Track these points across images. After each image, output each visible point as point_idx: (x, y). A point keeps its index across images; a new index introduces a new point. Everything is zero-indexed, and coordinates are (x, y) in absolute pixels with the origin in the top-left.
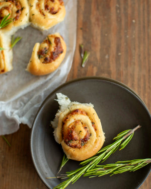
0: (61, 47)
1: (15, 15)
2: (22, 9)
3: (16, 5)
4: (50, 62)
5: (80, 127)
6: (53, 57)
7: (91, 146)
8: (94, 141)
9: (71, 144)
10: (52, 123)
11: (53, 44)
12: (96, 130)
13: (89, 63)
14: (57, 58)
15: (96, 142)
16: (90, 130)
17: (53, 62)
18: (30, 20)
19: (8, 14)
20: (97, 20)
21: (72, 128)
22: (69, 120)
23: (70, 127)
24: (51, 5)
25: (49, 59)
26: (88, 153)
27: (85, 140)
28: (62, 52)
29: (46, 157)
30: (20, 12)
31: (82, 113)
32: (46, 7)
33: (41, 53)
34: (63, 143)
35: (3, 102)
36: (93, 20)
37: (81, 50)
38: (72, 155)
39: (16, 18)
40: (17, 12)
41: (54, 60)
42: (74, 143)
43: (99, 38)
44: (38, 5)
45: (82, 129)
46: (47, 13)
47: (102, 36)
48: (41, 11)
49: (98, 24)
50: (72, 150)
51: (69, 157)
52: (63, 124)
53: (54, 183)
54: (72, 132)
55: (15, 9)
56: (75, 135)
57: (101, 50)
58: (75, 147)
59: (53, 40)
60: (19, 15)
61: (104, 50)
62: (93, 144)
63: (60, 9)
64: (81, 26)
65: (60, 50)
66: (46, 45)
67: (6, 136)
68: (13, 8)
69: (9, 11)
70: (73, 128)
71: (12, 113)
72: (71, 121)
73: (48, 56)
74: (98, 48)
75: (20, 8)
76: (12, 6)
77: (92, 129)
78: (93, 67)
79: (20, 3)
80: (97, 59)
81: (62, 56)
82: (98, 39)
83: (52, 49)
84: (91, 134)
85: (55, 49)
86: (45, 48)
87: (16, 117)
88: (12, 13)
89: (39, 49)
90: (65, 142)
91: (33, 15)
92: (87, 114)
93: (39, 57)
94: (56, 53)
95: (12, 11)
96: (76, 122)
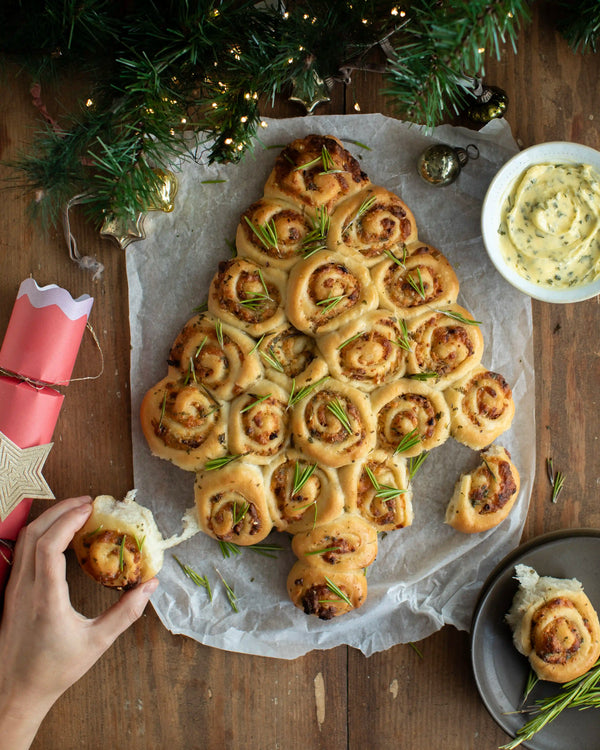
0: (512, 482)
1: (425, 428)
2: (438, 416)
3: (425, 407)
4: (494, 511)
5: (565, 630)
6: (499, 502)
7: (582, 659)
8: (588, 649)
9: (548, 657)
10: (508, 616)
11: (499, 479)
12: (590, 631)
13: (565, 494)
14: (505, 502)
15: (591, 652)
16: (580, 633)
17: (499, 511)
18: (452, 433)
19: (413, 429)
20: (578, 408)
21: (551, 632)
22: (546, 619)
23: (548, 631)
24: (491, 403)
25: (491, 506)
26: (578, 670)
27: (573, 650)
28: (514, 491)
29: (498, 678)
30: (434, 423)
31: (566, 604)
32: (482, 407)
33: (475, 497)
34: (533, 657)
35: (403, 584)
36: (570, 409)
37: (551, 471)
38: (550, 674)
39: (428, 435)
40: (430, 422)
41: (501, 508)
42: (555, 656)
43: (583, 445)
44: (466, 404)
45: (568, 633)
46: (483, 419)
47: (589, 440)
48: (472, 418)
49: (580, 418)
50: (550, 667)
51: (541, 677)
52: (534, 624)
53: (515, 721)
54: (552, 640)
55: (424, 416)
56: (557, 644)
57: (588, 468)
58: (556, 662)
59: (496, 470)
60: (432, 428)
61: (594, 468)
62: (586, 654)
63: (506, 405)
64: (546, 423)
65: (512, 487)
66: (483, 480)
67: (409, 644)
68: (418, 415)
69: (412, 421)
70: (554, 631)
71: (420, 603)
72: (548, 621)
73: (489, 502)
74: (582, 465)
75: (433, 414)
76: (417, 410)
77: (585, 630)
78: (573, 502)
79: (432, 404)
80: (579, 485)
81: (513, 497)
82: (580, 448)
83: (498, 489)
84: (582, 639)
85: (502, 488)
86: (484, 487)
87: (431, 612)
88: (419, 425)
89: (472, 488)
90: (538, 654)
91: (460, 427)
92: (574, 605)
93: (473, 503)
94: (504, 495)
95: (419, 420)
96: (557, 621)
